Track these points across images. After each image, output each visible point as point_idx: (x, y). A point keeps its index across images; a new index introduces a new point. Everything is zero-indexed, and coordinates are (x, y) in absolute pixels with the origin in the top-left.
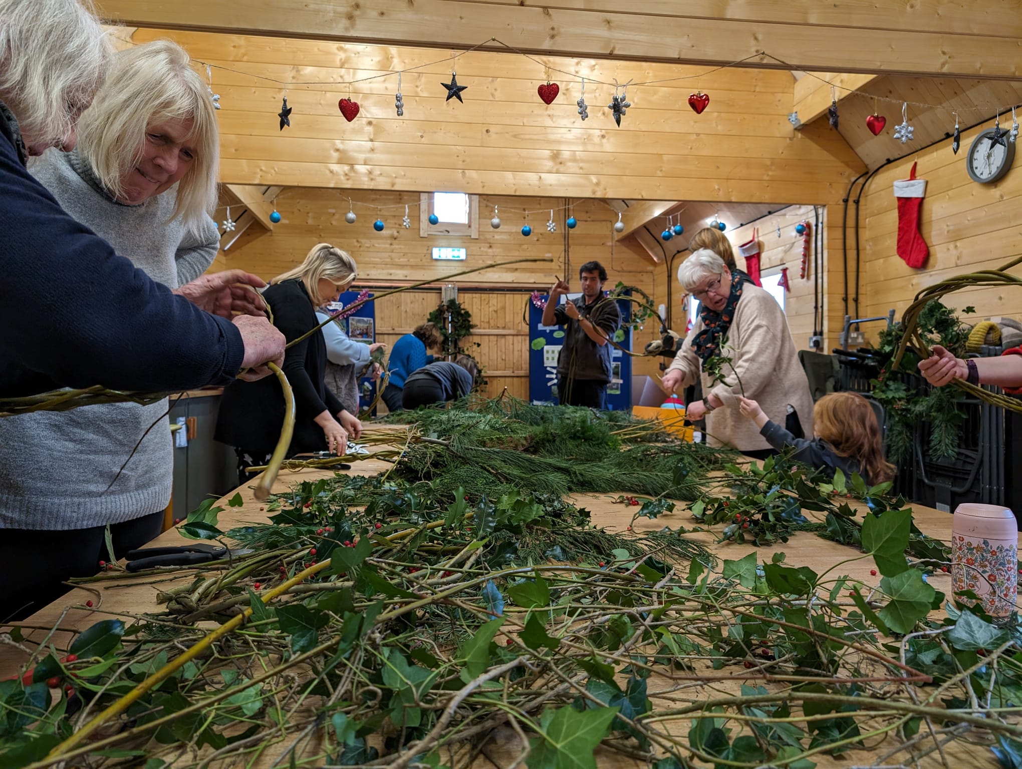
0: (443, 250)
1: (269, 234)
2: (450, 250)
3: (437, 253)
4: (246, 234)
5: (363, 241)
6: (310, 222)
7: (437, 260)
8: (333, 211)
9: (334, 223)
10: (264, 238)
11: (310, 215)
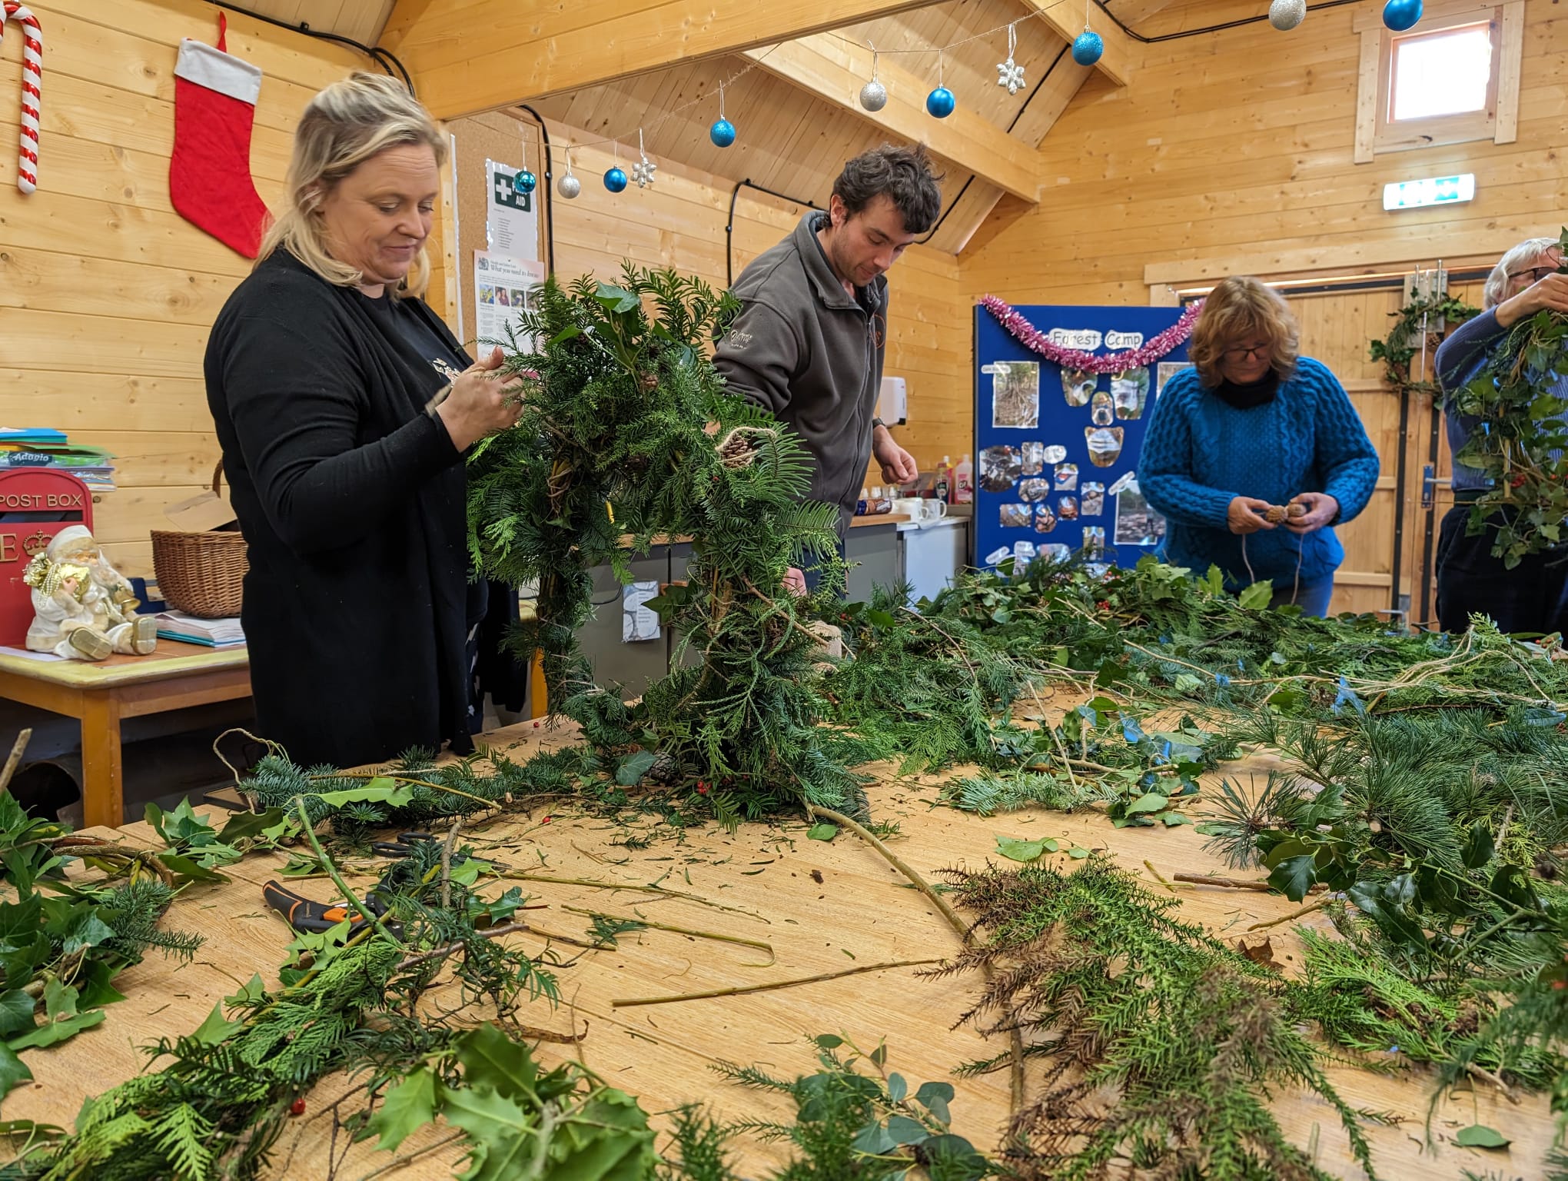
0: (1412, 185)
1: (1032, 211)
2: (1430, 182)
3: (1394, 196)
4: (994, 216)
5: (1218, 195)
6: (1110, 174)
7: (1393, 213)
8: (1158, 141)
9: (1157, 167)
10: (1025, 220)
11: (1111, 157)
